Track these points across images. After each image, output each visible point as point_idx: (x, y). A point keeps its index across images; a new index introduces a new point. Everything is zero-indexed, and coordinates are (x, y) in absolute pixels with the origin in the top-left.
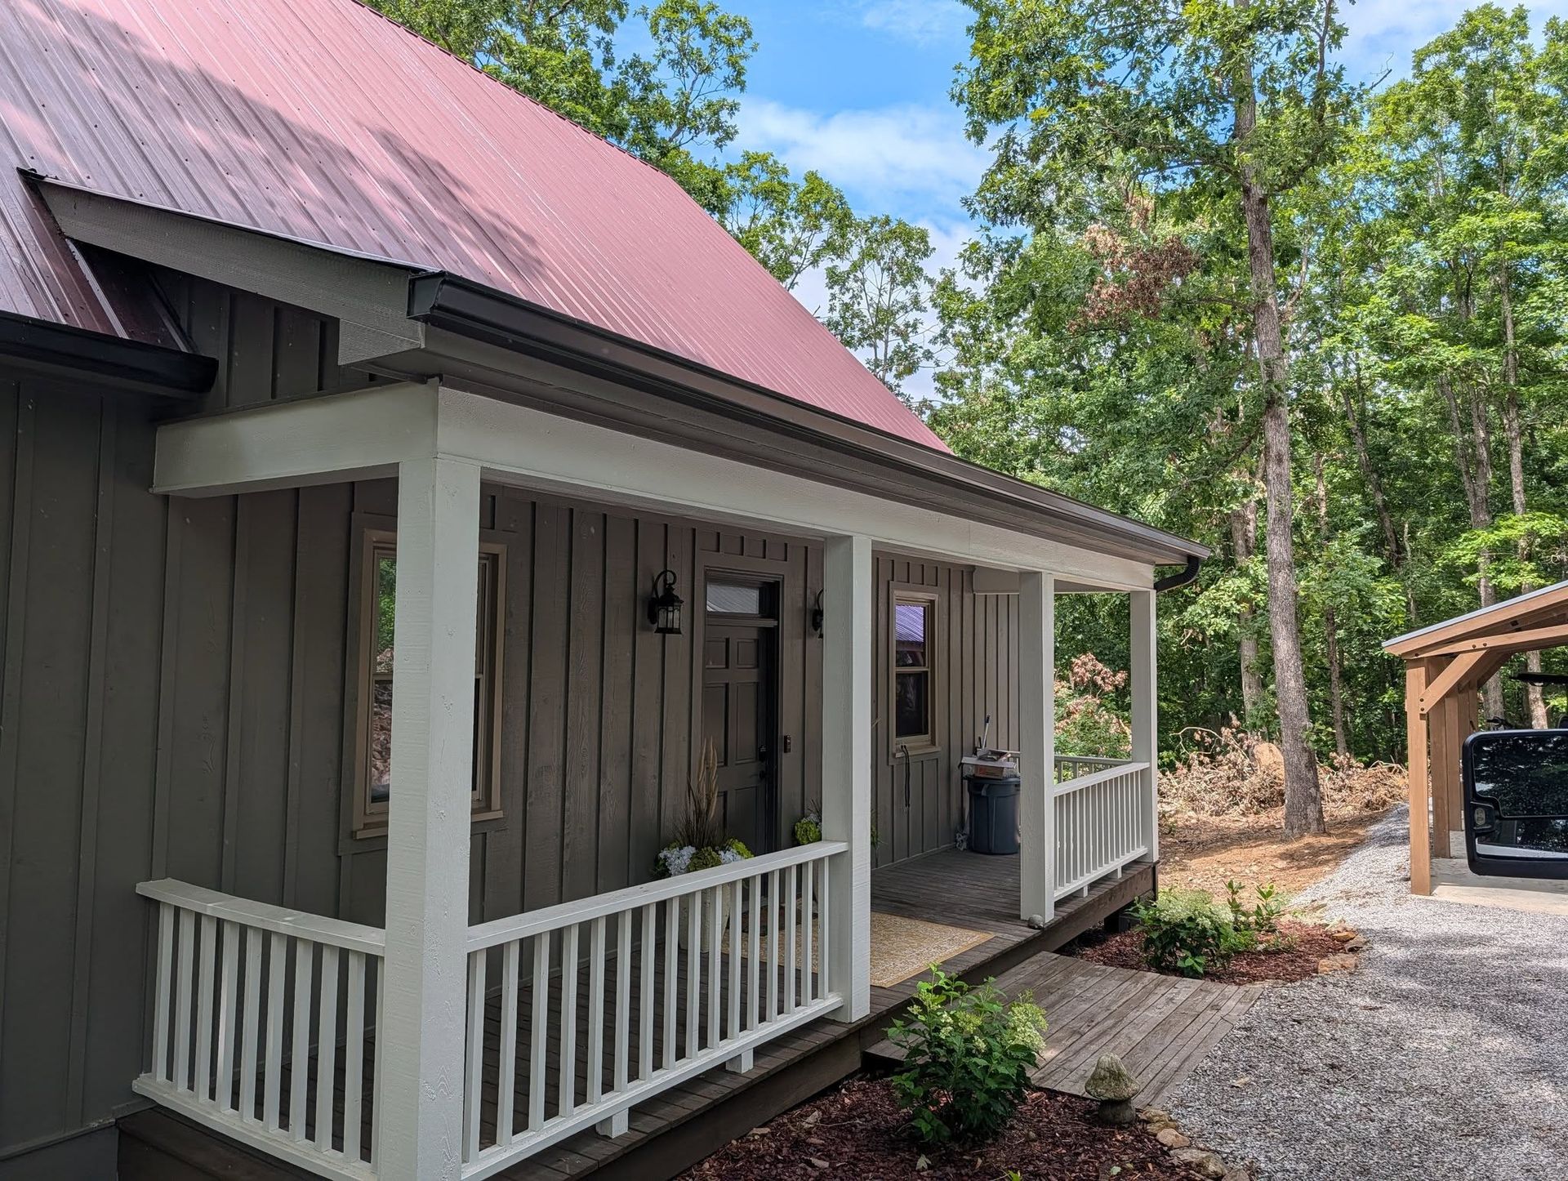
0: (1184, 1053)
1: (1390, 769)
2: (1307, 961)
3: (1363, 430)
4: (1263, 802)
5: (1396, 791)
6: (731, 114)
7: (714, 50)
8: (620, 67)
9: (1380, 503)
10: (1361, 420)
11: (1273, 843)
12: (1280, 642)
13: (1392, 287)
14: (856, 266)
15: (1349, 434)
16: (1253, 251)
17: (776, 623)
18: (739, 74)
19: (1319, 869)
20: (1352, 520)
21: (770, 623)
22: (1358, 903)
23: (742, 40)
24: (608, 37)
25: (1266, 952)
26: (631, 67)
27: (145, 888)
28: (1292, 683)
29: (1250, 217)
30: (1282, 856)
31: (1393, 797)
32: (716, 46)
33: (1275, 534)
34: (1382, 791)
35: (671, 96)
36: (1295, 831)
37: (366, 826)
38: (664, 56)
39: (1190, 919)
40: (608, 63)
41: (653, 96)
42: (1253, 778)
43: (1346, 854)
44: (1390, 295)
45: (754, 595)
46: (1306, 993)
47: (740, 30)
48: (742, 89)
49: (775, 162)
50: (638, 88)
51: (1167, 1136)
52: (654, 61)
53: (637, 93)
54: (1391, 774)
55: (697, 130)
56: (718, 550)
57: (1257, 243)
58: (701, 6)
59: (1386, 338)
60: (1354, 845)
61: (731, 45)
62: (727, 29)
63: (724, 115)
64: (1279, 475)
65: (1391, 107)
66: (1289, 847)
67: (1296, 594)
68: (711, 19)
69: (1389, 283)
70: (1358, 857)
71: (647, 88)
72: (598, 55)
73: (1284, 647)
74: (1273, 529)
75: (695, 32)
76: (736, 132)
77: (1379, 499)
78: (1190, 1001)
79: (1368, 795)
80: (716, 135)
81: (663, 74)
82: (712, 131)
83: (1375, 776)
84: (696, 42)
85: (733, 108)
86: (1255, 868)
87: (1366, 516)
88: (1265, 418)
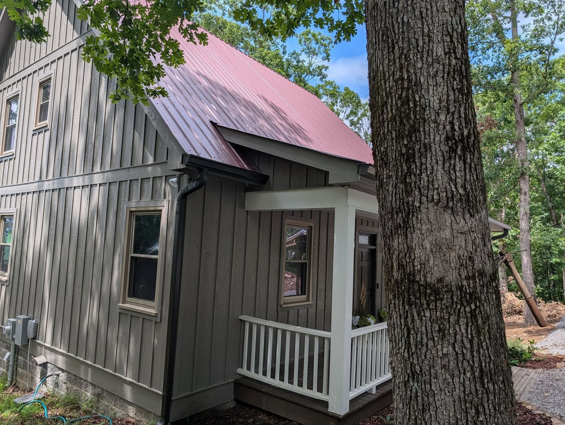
0: (523, 386)
1: (557, 304)
2: (550, 364)
3: (544, 179)
4: (508, 313)
5: (560, 312)
6: (326, 70)
7: (319, 48)
8: (289, 54)
9: (551, 206)
10: (544, 176)
11: (520, 327)
12: (524, 257)
13: (560, 129)
14: (359, 119)
15: (539, 181)
16: (517, 121)
17: (375, 247)
18: (328, 56)
19: (540, 337)
20: (540, 212)
21: (374, 247)
22: (561, 348)
23: (329, 44)
24: (285, 44)
25: (535, 360)
26: (293, 54)
27: (241, 317)
28: (528, 272)
29: (516, 110)
30: (525, 332)
31: (558, 314)
32: (321, 47)
33: (523, 220)
34: (554, 312)
35: (306, 64)
36: (529, 323)
37: (284, 304)
38: (303, 51)
39: (513, 348)
40: (284, 53)
41: (300, 64)
42: (505, 305)
43: (549, 332)
44: (559, 132)
45: (367, 237)
46: (556, 373)
47: (328, 41)
48: (329, 61)
49: (335, 84)
50: (295, 62)
51: (529, 407)
52: (300, 53)
53: (295, 63)
54: (558, 305)
55: (314, 76)
56: (368, 225)
57: (519, 119)
58: (316, 33)
59: (557, 148)
60: (551, 329)
61: (326, 46)
62: (324, 40)
63: (323, 71)
64: (525, 199)
65: (561, 64)
66: (526, 329)
67: (530, 241)
68: (319, 37)
69: (559, 128)
70: (555, 333)
71: (298, 62)
72: (281, 50)
73: (526, 259)
74: (522, 218)
75: (314, 42)
76: (327, 76)
77: (550, 205)
78: (518, 373)
79: (549, 313)
80: (320, 77)
81: (303, 57)
82: (318, 75)
83: (552, 306)
84: (313, 45)
85: (327, 68)
86: (515, 336)
87: (546, 211)
88: (520, 179)
